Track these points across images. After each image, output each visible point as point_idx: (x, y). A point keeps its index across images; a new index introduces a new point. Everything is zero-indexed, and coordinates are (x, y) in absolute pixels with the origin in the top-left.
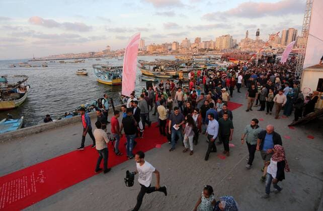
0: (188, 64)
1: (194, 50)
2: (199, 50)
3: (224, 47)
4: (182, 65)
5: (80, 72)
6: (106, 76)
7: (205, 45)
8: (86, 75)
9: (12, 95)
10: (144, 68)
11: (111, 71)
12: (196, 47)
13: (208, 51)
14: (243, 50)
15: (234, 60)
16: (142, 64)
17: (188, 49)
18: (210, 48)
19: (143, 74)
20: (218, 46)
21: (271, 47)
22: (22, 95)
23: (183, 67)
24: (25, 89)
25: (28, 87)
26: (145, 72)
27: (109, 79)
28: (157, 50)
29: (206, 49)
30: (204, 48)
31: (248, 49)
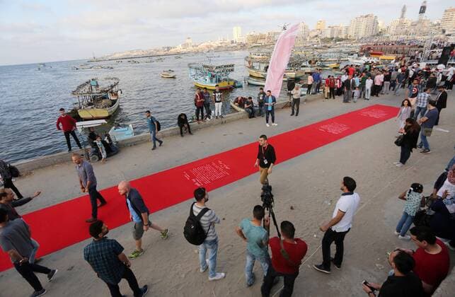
0: (313, 62)
1: (315, 40)
2: (322, 40)
3: (362, 34)
4: (304, 64)
5: (165, 73)
6: (207, 78)
7: (332, 32)
8: (174, 77)
9: (104, 101)
10: (252, 67)
11: (217, 71)
12: (316, 36)
13: (336, 41)
14: (394, 39)
15: (380, 54)
16: (249, 62)
17: (305, 39)
18: (340, 37)
19: (251, 76)
20: (351, 33)
21: (444, 31)
22: (114, 102)
23: (305, 66)
24: (116, 95)
25: (119, 92)
26: (254, 73)
27: (212, 82)
28: (259, 41)
29: (332, 38)
30: (329, 36)
31: (402, 36)
